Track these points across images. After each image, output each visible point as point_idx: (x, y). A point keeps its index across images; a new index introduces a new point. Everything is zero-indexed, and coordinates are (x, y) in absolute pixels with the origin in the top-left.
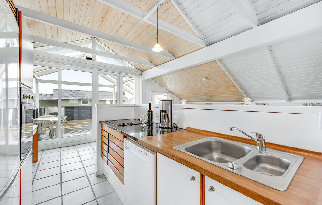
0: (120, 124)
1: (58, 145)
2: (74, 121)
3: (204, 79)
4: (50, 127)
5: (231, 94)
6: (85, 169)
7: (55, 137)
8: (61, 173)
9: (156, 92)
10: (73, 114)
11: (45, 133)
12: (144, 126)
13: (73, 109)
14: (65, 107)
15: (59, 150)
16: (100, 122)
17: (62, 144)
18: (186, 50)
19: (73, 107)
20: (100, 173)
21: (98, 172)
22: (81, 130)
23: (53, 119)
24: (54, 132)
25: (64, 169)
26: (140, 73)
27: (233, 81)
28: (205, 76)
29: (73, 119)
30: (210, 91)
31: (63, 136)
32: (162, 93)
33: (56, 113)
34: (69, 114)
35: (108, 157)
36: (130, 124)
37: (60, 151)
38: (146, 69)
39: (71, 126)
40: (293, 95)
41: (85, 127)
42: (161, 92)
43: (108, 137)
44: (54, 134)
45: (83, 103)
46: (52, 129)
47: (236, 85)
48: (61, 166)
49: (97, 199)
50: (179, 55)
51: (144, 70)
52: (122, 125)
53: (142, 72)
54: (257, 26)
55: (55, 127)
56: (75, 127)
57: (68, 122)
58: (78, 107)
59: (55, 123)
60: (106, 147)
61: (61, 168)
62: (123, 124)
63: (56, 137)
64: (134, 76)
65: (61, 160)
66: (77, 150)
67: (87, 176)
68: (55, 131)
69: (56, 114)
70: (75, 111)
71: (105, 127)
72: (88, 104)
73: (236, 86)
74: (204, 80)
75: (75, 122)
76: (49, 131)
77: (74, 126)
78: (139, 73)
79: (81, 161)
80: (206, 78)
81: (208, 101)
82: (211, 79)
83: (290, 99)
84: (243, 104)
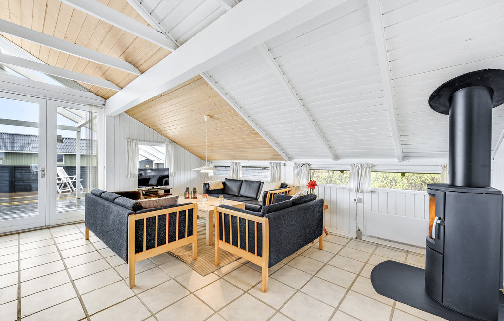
3: (206, 118)
5: (259, 148)
9: (140, 141)
26: (103, 103)
27: (250, 123)
28: (207, 113)
30: (228, 140)
32: (155, 142)
38: (110, 95)
42: (153, 142)
47: (257, 130)
50: (144, 67)
53: (106, 100)
72: (64, 163)
73: (258, 134)
74: (207, 120)
78: (102, 101)
80: (210, 116)
81: (235, 159)
82: (218, 119)
83: (336, 157)
84: (280, 164)
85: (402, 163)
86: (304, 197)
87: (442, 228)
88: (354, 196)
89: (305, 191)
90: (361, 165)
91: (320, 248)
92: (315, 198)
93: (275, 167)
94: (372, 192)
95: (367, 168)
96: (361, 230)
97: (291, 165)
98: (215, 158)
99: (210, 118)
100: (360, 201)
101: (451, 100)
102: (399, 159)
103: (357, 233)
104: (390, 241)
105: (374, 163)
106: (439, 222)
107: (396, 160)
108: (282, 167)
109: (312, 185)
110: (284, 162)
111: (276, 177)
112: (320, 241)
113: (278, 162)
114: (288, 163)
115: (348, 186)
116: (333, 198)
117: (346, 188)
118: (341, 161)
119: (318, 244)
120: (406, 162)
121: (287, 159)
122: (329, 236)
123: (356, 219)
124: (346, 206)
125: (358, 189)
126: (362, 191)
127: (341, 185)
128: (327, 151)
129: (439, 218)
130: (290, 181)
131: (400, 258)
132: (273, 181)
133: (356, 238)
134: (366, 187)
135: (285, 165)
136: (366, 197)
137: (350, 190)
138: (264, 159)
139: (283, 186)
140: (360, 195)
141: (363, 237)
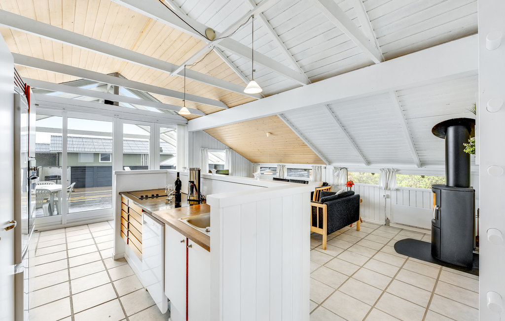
0: (142, 197)
1: (61, 224)
2: (86, 189)
3: (268, 134)
4: (49, 199)
6: (100, 253)
7: (56, 213)
8: (68, 258)
9: (209, 149)
10: (85, 178)
11: (42, 208)
12: (169, 198)
13: (85, 170)
14: (72, 168)
15: (63, 230)
16: (120, 193)
17: (67, 223)
18: (240, 99)
19: (85, 167)
20: (119, 256)
21: (116, 254)
22: (96, 202)
23: (52, 186)
24: (55, 206)
25: (71, 253)
26: (186, 122)
27: (301, 138)
28: (269, 131)
29: (84, 186)
31: (70, 212)
33: (56, 176)
34: (78, 178)
35: (128, 236)
36: (155, 196)
37: (65, 232)
38: (194, 117)
39: (82, 197)
40: (371, 159)
41: (103, 198)
42: (217, 149)
43: (128, 212)
44: (55, 209)
45: (102, 159)
46: (51, 202)
47: (306, 143)
48: (67, 250)
49: (120, 298)
50: (233, 104)
51: (192, 118)
52: (144, 197)
53: (189, 120)
54: (308, 84)
55: (56, 199)
56: (88, 198)
57: (76, 190)
58: (93, 167)
59: (56, 192)
60: (126, 224)
61: (67, 252)
62: (147, 196)
63: (58, 214)
64: (176, 127)
65: (66, 244)
66: (90, 231)
67: (102, 260)
68: (56, 204)
69: (56, 178)
70: (88, 174)
71: (126, 199)
72: (110, 161)
73: (307, 145)
74: (268, 136)
75: (88, 191)
76: (47, 205)
77: (86, 197)
78: (184, 121)
79: (96, 244)
80: (271, 133)
81: (281, 162)
82: (277, 135)
83: (369, 163)
84: (321, 167)
85: (420, 168)
86: (346, 193)
87: (439, 212)
88: (383, 193)
89: (345, 189)
90: (389, 169)
91: (358, 230)
92: (353, 193)
93: (317, 170)
94: (397, 190)
95: (393, 172)
96: (389, 218)
97: (330, 168)
98: (263, 161)
99: (271, 135)
100: (388, 197)
101: (446, 131)
102: (418, 165)
103: (386, 221)
104: (412, 227)
105: (398, 168)
106: (437, 208)
107: (416, 166)
108: (323, 170)
109: (350, 184)
110: (325, 166)
111: (318, 177)
112: (357, 226)
113: (319, 165)
114: (328, 167)
115: (378, 186)
116: (366, 194)
117: (377, 187)
118: (372, 166)
119: (356, 228)
120: (423, 168)
121: (327, 164)
122: (363, 224)
123: (385, 210)
124: (377, 201)
125: (387, 188)
126: (390, 189)
127: (373, 184)
128: (361, 158)
129: (438, 206)
130: (330, 181)
131: (418, 237)
132: (316, 180)
133: (385, 225)
134: (392, 186)
135: (325, 168)
136: (393, 194)
137: (380, 188)
138: (308, 163)
139: (325, 184)
140: (388, 193)
141: (391, 225)
